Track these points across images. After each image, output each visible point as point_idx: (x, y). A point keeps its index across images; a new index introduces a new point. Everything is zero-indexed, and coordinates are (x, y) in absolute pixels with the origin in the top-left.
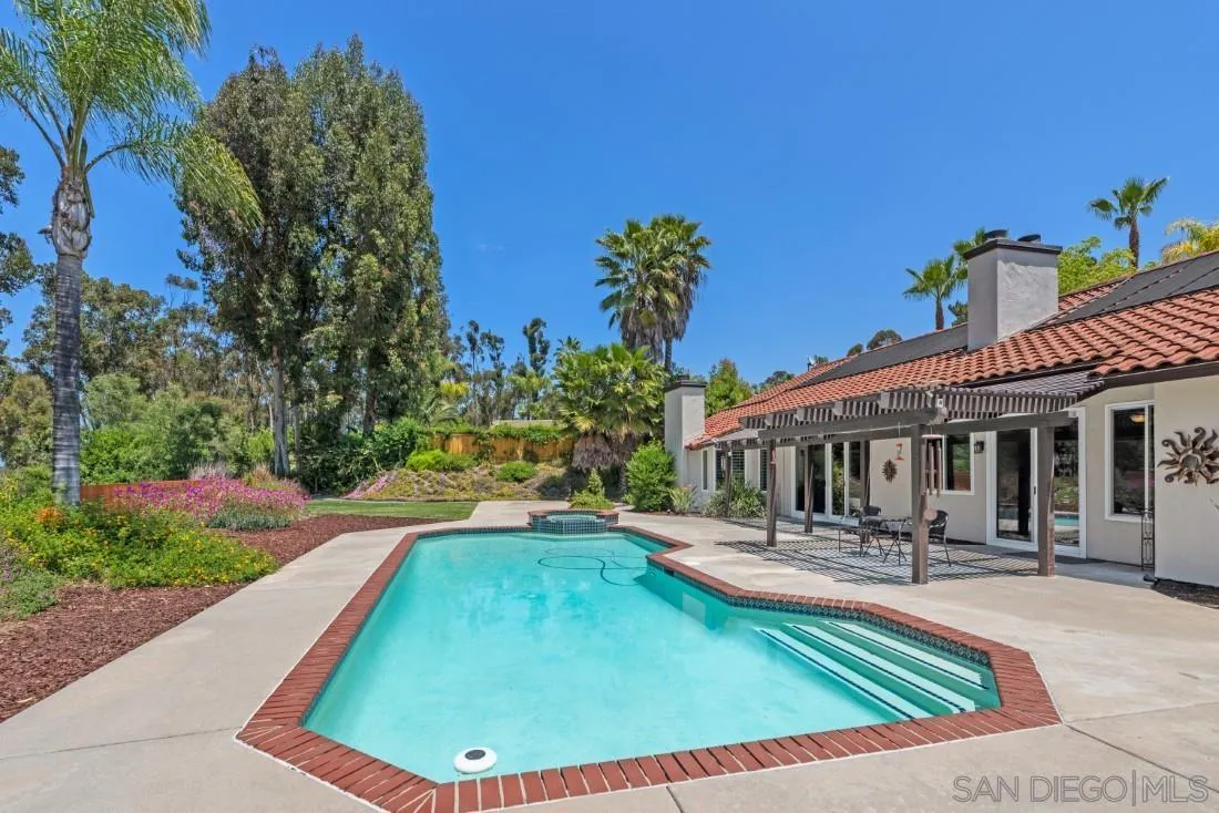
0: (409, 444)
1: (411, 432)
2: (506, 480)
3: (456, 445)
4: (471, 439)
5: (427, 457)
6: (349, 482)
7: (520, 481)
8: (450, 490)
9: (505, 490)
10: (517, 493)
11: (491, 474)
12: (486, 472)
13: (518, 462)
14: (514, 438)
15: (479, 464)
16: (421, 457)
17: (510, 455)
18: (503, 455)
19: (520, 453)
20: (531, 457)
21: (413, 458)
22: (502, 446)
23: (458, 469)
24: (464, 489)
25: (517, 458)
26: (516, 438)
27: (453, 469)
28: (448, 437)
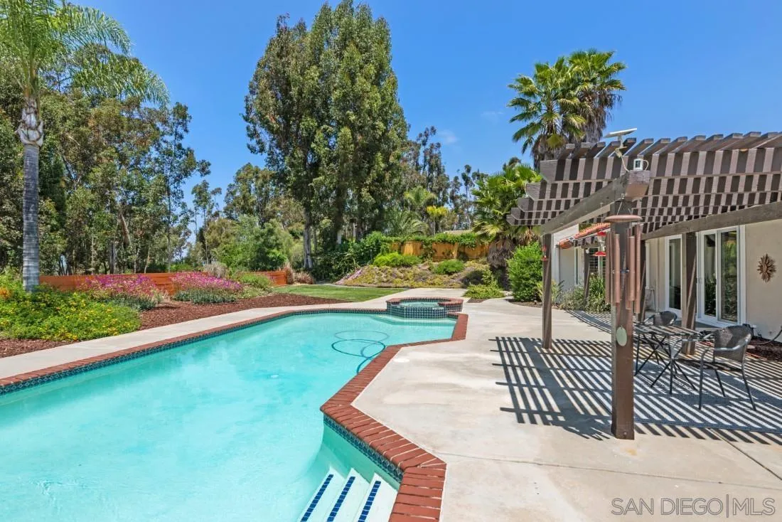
0: (377, 249)
1: (377, 241)
2: (439, 273)
3: (409, 249)
4: (419, 245)
5: (388, 257)
6: (339, 274)
7: (450, 274)
8: (398, 280)
9: (436, 281)
10: (445, 283)
11: (430, 269)
12: (427, 267)
13: (453, 260)
14: (450, 243)
15: (423, 262)
16: (383, 257)
17: (448, 255)
18: (442, 255)
19: (454, 253)
20: (464, 256)
21: (379, 258)
22: (441, 249)
23: (408, 266)
24: (408, 279)
25: (452, 258)
26: (452, 243)
27: (403, 265)
28: (403, 244)
